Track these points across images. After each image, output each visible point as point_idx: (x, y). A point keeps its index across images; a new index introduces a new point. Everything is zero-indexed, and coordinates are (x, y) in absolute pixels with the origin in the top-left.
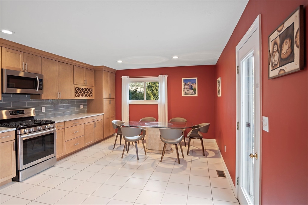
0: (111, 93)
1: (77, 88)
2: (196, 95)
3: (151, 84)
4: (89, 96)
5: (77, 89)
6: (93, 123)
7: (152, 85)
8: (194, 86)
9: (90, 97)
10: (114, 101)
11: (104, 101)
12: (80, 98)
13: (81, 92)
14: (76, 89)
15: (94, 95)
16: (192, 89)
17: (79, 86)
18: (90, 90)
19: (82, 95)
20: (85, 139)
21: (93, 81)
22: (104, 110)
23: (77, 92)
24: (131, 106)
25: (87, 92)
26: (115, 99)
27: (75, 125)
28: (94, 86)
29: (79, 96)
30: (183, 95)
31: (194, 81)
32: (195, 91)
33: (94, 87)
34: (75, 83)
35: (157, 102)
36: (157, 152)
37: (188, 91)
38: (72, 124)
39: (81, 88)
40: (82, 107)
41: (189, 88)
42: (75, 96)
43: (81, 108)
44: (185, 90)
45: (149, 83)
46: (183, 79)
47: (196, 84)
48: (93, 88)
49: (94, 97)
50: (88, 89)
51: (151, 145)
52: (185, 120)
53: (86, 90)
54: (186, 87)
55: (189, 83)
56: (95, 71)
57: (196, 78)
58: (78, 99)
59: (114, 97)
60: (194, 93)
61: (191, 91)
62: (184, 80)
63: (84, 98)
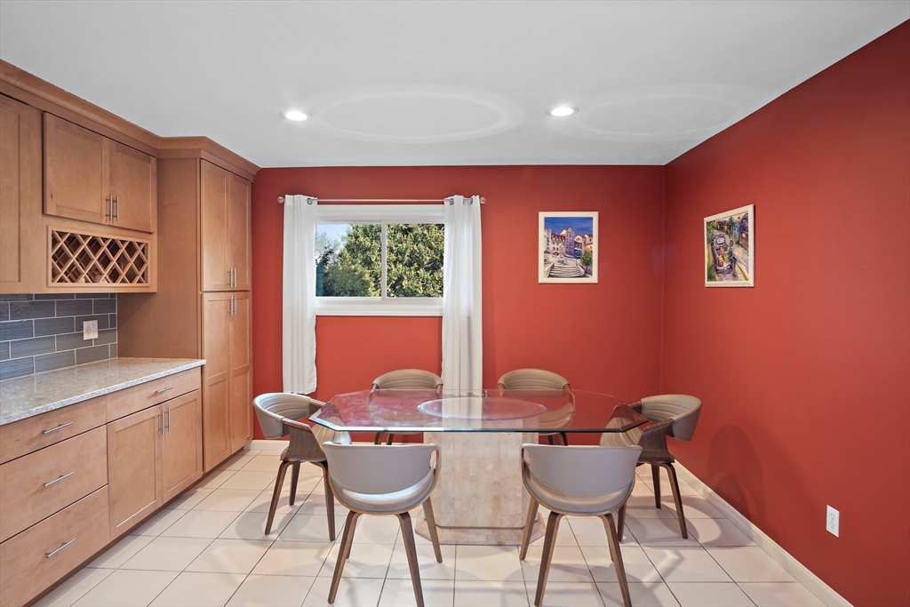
0: (235, 265)
1: (62, 234)
2: (593, 279)
3: (361, 239)
4: (131, 276)
5: (62, 242)
6: (153, 412)
7: (368, 244)
8: (586, 245)
9: (135, 284)
10: (248, 302)
11: (206, 303)
12: (82, 286)
13: (85, 259)
14: (55, 242)
15: (155, 276)
16: (576, 255)
17: (74, 224)
18: (135, 250)
19: (94, 275)
20: (112, 504)
21: (152, 205)
22: (206, 343)
23: (60, 257)
24: (323, 324)
25: (122, 261)
26: (250, 294)
27: (50, 439)
28: (154, 229)
29: (74, 275)
30: (543, 278)
31: (584, 225)
32: (588, 263)
33: (155, 236)
34: (51, 210)
35: (438, 307)
36: (482, 539)
37: (562, 262)
38: (31, 441)
39: (85, 237)
40: (91, 331)
41: (564, 250)
42: (54, 275)
43: (86, 337)
44: (553, 260)
45: (357, 237)
46: (542, 215)
47: (591, 236)
48: (152, 243)
49: (155, 282)
50: (123, 242)
51: (452, 505)
52: (564, 382)
53: (114, 247)
54: (556, 246)
55: (564, 232)
56: (161, 163)
57: (595, 215)
58: (71, 295)
59: (248, 283)
60: (586, 272)
61: (573, 263)
62: (547, 220)
63: (104, 286)
